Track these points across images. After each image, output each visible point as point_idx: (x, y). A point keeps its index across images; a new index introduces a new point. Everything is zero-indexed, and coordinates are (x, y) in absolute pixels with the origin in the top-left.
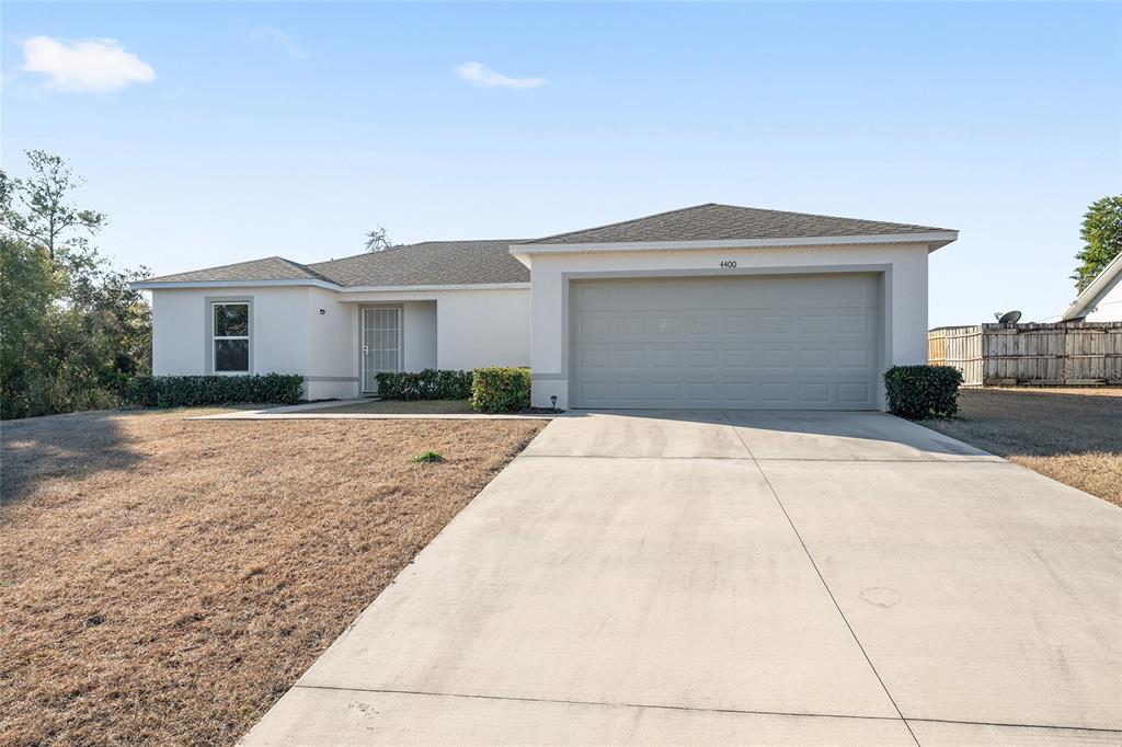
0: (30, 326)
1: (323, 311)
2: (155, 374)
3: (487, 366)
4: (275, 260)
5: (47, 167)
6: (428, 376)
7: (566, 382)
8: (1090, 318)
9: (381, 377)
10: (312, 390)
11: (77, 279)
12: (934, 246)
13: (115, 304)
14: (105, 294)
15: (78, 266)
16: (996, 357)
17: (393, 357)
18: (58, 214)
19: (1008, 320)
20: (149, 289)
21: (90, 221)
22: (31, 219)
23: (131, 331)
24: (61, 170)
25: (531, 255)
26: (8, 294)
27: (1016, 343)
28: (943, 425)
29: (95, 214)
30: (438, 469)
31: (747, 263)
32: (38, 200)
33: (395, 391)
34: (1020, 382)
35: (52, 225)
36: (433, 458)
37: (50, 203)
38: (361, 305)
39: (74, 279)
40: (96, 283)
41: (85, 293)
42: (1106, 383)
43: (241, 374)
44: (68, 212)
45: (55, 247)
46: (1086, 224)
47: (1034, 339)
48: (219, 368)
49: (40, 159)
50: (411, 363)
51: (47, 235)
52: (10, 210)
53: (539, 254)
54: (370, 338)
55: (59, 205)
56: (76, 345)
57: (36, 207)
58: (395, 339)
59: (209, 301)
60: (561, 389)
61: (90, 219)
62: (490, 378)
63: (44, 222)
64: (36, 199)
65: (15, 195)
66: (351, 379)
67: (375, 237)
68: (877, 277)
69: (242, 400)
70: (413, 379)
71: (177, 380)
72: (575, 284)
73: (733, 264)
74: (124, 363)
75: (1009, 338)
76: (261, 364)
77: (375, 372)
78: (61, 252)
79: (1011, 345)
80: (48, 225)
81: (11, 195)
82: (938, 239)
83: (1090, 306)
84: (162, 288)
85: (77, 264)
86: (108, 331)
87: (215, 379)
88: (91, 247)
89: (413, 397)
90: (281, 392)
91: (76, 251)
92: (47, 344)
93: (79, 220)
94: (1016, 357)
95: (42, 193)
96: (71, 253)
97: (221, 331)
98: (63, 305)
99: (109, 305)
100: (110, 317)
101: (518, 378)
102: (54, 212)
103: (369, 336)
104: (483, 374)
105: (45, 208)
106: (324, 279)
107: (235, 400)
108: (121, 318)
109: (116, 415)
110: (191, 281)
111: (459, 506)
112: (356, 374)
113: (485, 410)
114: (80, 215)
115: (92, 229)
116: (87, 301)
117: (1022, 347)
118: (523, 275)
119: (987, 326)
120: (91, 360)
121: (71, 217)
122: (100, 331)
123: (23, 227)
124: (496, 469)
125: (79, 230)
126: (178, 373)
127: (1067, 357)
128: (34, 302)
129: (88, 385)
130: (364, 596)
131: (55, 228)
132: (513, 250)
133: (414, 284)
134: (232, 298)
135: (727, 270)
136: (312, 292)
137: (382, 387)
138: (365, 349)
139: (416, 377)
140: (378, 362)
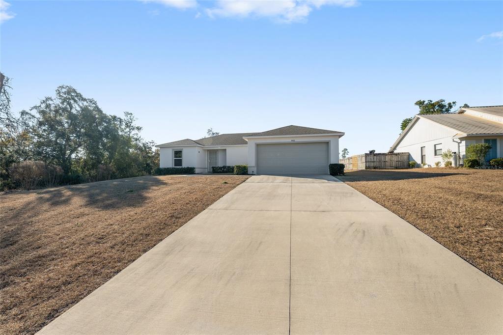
1: (199, 152)
2: (161, 167)
3: (238, 165)
4: (187, 139)
5: (129, 116)
6: (224, 167)
7: (256, 168)
8: (395, 152)
9: (213, 168)
10: (197, 171)
12: (340, 136)
13: (145, 149)
16: (369, 162)
17: (216, 163)
18: (131, 127)
19: (372, 152)
20: (159, 147)
22: (125, 129)
23: (150, 157)
24: (132, 117)
25: (248, 139)
27: (374, 158)
28: (340, 177)
29: (140, 127)
30: (227, 185)
31: (297, 140)
32: (127, 124)
33: (216, 171)
34: (375, 168)
35: (130, 130)
36: (226, 183)
37: (129, 125)
38: (208, 150)
40: (141, 145)
41: (136, 147)
42: (397, 168)
43: (181, 167)
44: (134, 127)
45: (131, 136)
46: (402, 126)
47: (378, 157)
48: (175, 166)
49: (127, 114)
50: (220, 164)
51: (129, 133)
53: (250, 139)
54: (210, 158)
55: (132, 125)
57: (126, 126)
58: (216, 159)
59: (173, 150)
60: (255, 170)
61: (139, 129)
62: (238, 167)
63: (128, 129)
66: (205, 168)
67: (209, 131)
68: (327, 143)
69: (181, 173)
70: (221, 168)
71: (165, 169)
72: (258, 145)
73: (294, 140)
74: (148, 165)
75: (372, 157)
76: (185, 165)
77: (211, 166)
79: (372, 159)
82: (341, 135)
83: (395, 148)
84: (162, 147)
85: (136, 140)
87: (175, 168)
88: (139, 136)
89: (220, 172)
90: (190, 171)
91: (135, 137)
94: (374, 162)
95: (127, 122)
97: (175, 157)
100: (144, 153)
101: (245, 167)
103: (210, 157)
104: (237, 166)
105: (128, 126)
106: (199, 144)
107: (179, 173)
108: (147, 154)
109: (156, 176)
110: (169, 145)
111: (231, 190)
112: (207, 167)
113: (237, 174)
114: (136, 128)
115: (139, 131)
117: (375, 159)
118: (246, 143)
119: (366, 154)
122: (141, 157)
123: (124, 131)
124: (238, 185)
125: (136, 131)
126: (166, 167)
127: (386, 162)
130: (215, 201)
132: (244, 138)
133: (221, 145)
134: (178, 149)
135: (293, 142)
136: (197, 148)
137: (213, 170)
138: (209, 161)
139: (222, 168)
140: (212, 164)
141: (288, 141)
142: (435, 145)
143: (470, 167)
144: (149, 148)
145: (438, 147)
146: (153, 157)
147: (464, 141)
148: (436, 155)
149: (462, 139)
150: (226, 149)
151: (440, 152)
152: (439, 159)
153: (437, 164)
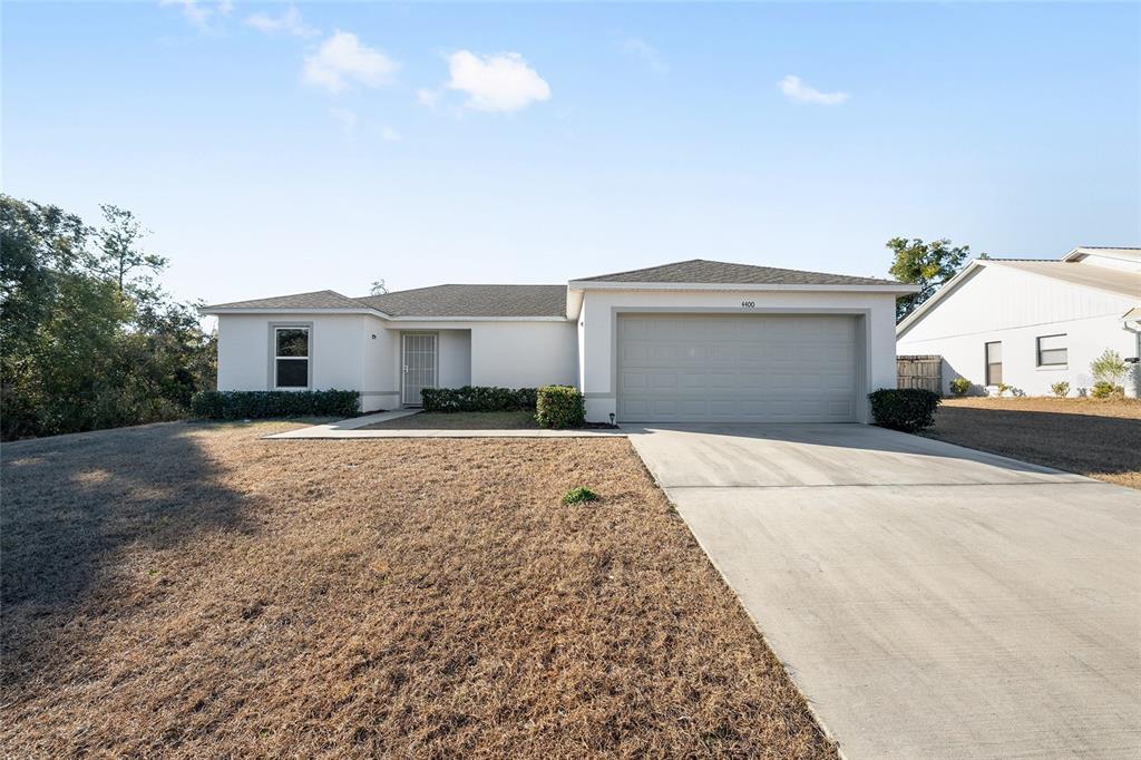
0: (100, 346)
1: (374, 336)
2: (221, 389)
4: (329, 293)
5: (120, 220)
6: (466, 391)
7: (614, 400)
9: (424, 392)
10: (366, 404)
11: (142, 308)
13: (175, 329)
14: (168, 320)
15: (144, 298)
17: (430, 376)
18: (128, 256)
20: (216, 314)
21: (155, 263)
22: (103, 259)
23: (190, 350)
24: (131, 223)
25: (585, 291)
26: (79, 319)
29: (160, 258)
31: (763, 304)
32: (109, 245)
33: (435, 403)
35: (122, 264)
37: (120, 248)
38: (403, 332)
39: (140, 308)
40: (160, 312)
41: (149, 319)
43: (303, 389)
44: (137, 255)
45: (124, 283)
48: (279, 384)
49: (113, 212)
50: (448, 380)
51: (117, 273)
52: (85, 251)
54: (409, 359)
55: (129, 250)
56: (141, 362)
57: (108, 250)
58: (431, 361)
59: (272, 326)
60: (612, 406)
61: (152, 261)
62: (554, 398)
63: (115, 262)
64: (108, 244)
65: (90, 238)
66: (393, 393)
68: (858, 319)
69: (305, 413)
70: (453, 394)
71: (242, 395)
72: (622, 316)
73: (752, 304)
74: (183, 376)
76: (321, 379)
77: (418, 388)
78: (129, 287)
80: (118, 265)
81: (85, 237)
84: (226, 313)
85: (144, 296)
86: (168, 350)
87: (279, 393)
88: (155, 283)
90: (339, 406)
91: (142, 286)
92: (114, 358)
93: (145, 262)
95: (114, 240)
96: (138, 288)
97: (282, 352)
98: (130, 329)
99: (170, 329)
100: (172, 340)
102: (124, 254)
103: (409, 356)
104: (549, 394)
105: (116, 251)
107: (297, 413)
108: (181, 340)
110: (257, 307)
112: (396, 389)
113: (550, 426)
114: (147, 259)
115: (157, 270)
116: (152, 326)
120: (153, 373)
121: (138, 259)
122: (162, 350)
123: (96, 265)
125: (145, 270)
126: (244, 388)
128: (104, 326)
129: (153, 395)
131: (124, 268)
133: (452, 315)
134: (292, 323)
135: (748, 310)
136: (366, 320)
137: (426, 400)
138: (406, 368)
139: (456, 392)
140: (417, 379)
141: (734, 303)
142: (1038, 339)
144: (188, 322)
146: (203, 349)
148: (1040, 363)
150: (468, 332)
151: (1059, 357)
152: (1055, 376)
153: (1060, 388)
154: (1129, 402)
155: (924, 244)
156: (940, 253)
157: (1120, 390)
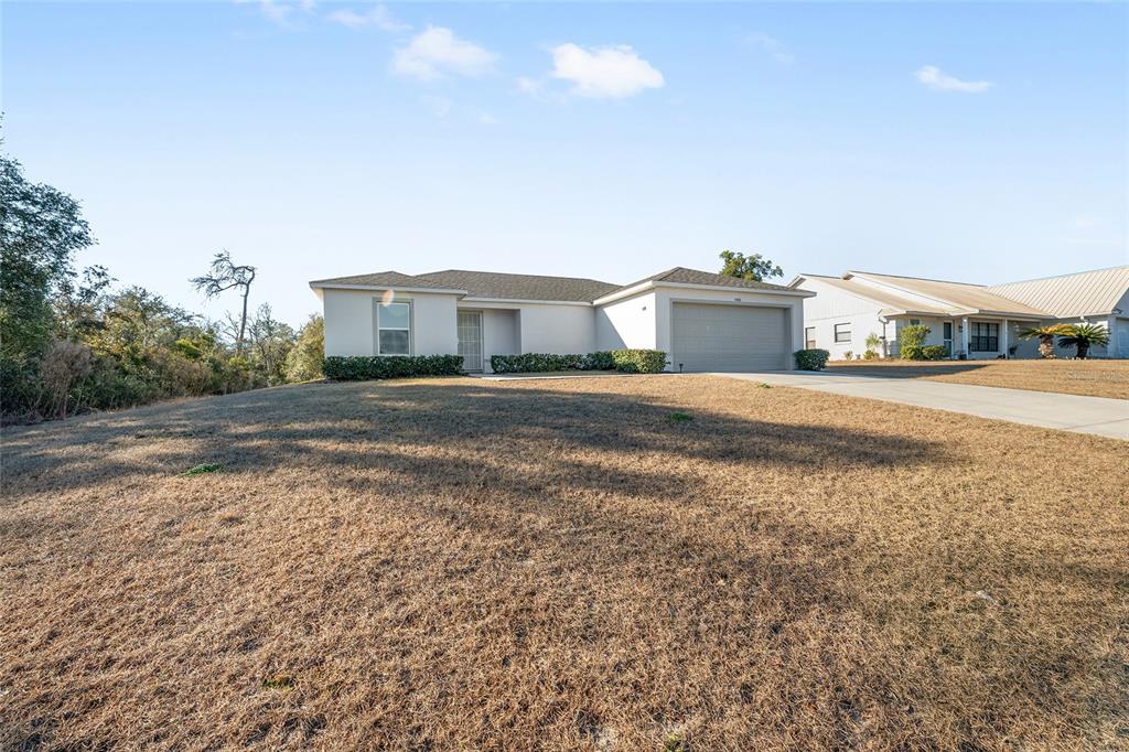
12: (804, 298)
17: (477, 347)
25: (658, 287)
54: (461, 333)
58: (478, 335)
59: (376, 301)
67: (221, 258)
68: (784, 310)
72: (676, 304)
73: (739, 300)
135: (738, 303)
140: (466, 349)
141: (730, 299)
142: (835, 326)
143: (911, 358)
145: (839, 329)
147: (894, 322)
148: (836, 341)
149: (889, 318)
150: (519, 313)
151: (846, 337)
152: (846, 347)
153: (848, 355)
154: (880, 360)
155: (744, 257)
156: (754, 265)
157: (878, 355)
